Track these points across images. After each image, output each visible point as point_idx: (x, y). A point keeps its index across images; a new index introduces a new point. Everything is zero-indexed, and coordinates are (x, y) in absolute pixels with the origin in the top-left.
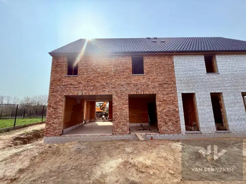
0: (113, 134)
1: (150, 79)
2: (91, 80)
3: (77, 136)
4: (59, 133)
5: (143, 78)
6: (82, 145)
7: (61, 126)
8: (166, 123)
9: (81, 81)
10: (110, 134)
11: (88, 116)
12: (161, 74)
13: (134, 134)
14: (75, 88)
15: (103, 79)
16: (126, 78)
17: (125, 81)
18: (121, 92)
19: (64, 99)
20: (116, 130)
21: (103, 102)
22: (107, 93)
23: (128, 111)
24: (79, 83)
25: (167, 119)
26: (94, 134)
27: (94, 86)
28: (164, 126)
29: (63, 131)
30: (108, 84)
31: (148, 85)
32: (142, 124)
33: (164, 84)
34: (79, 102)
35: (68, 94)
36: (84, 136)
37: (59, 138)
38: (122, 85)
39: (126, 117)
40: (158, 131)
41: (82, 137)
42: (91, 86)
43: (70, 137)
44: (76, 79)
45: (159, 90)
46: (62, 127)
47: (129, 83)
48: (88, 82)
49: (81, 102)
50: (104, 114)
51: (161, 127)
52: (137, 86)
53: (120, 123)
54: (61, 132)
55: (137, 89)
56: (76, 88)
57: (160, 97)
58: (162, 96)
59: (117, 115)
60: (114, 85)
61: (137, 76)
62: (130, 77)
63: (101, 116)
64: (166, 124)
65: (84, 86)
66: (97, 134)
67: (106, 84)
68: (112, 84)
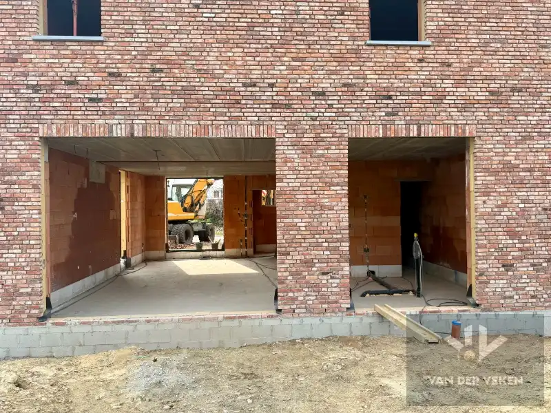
0: (279, 311)
1: (449, 65)
2: (168, 62)
3: (118, 322)
4: (36, 311)
5: (421, 61)
6: (164, 365)
7: (41, 279)
8: (508, 267)
9: (124, 69)
10: (265, 313)
11: (139, 236)
12: (503, 41)
13: (370, 311)
14: (91, 100)
15: (230, 62)
16: (341, 60)
17: (335, 72)
18: (313, 127)
19: (41, 155)
20: (291, 294)
21: (191, 182)
22: (250, 132)
23: (345, 215)
24: (111, 74)
25: (513, 248)
26: (196, 314)
27: (186, 92)
28: (499, 276)
29: (48, 300)
30: (255, 86)
31: (440, 97)
32: (372, 268)
33: (513, 89)
34: (98, 174)
35: (58, 131)
36: (148, 321)
37: (37, 330)
38: (323, 94)
39: (339, 240)
40: (471, 300)
41: (139, 327)
42: (173, 92)
43: (87, 328)
44: (94, 56)
45: (490, 117)
46: (42, 286)
47: (354, 85)
48: (154, 71)
49: (108, 175)
50: (196, 228)
51: (487, 282)
52: (390, 98)
53: (309, 263)
54: (44, 306)
55: (388, 114)
56: (100, 100)
57: (490, 150)
58: (500, 148)
59: (299, 229)
60: (285, 91)
61: (391, 52)
62: (357, 52)
63: (188, 235)
64: (507, 271)
65: (139, 93)
66: (207, 314)
67: (244, 85)
68: (272, 85)
